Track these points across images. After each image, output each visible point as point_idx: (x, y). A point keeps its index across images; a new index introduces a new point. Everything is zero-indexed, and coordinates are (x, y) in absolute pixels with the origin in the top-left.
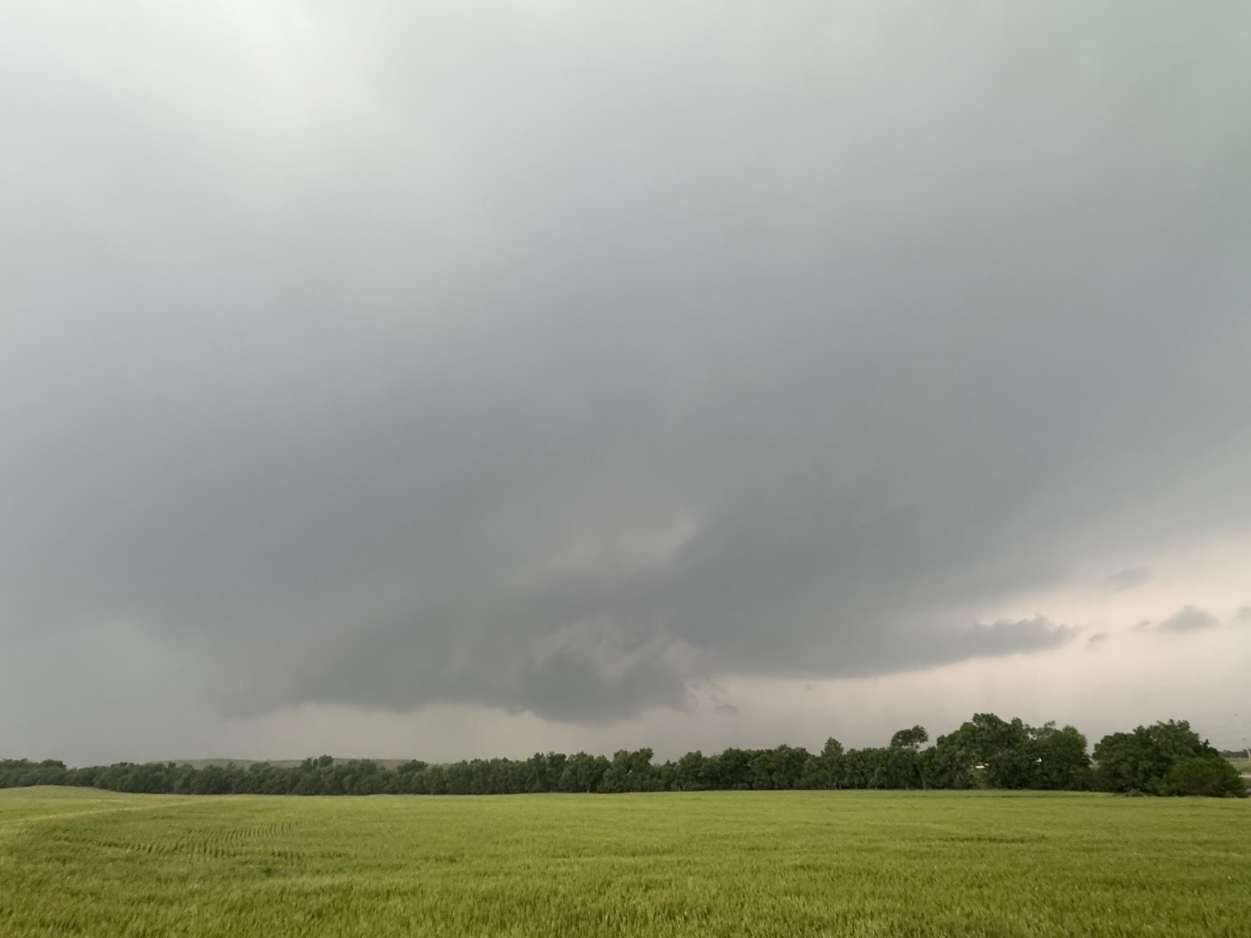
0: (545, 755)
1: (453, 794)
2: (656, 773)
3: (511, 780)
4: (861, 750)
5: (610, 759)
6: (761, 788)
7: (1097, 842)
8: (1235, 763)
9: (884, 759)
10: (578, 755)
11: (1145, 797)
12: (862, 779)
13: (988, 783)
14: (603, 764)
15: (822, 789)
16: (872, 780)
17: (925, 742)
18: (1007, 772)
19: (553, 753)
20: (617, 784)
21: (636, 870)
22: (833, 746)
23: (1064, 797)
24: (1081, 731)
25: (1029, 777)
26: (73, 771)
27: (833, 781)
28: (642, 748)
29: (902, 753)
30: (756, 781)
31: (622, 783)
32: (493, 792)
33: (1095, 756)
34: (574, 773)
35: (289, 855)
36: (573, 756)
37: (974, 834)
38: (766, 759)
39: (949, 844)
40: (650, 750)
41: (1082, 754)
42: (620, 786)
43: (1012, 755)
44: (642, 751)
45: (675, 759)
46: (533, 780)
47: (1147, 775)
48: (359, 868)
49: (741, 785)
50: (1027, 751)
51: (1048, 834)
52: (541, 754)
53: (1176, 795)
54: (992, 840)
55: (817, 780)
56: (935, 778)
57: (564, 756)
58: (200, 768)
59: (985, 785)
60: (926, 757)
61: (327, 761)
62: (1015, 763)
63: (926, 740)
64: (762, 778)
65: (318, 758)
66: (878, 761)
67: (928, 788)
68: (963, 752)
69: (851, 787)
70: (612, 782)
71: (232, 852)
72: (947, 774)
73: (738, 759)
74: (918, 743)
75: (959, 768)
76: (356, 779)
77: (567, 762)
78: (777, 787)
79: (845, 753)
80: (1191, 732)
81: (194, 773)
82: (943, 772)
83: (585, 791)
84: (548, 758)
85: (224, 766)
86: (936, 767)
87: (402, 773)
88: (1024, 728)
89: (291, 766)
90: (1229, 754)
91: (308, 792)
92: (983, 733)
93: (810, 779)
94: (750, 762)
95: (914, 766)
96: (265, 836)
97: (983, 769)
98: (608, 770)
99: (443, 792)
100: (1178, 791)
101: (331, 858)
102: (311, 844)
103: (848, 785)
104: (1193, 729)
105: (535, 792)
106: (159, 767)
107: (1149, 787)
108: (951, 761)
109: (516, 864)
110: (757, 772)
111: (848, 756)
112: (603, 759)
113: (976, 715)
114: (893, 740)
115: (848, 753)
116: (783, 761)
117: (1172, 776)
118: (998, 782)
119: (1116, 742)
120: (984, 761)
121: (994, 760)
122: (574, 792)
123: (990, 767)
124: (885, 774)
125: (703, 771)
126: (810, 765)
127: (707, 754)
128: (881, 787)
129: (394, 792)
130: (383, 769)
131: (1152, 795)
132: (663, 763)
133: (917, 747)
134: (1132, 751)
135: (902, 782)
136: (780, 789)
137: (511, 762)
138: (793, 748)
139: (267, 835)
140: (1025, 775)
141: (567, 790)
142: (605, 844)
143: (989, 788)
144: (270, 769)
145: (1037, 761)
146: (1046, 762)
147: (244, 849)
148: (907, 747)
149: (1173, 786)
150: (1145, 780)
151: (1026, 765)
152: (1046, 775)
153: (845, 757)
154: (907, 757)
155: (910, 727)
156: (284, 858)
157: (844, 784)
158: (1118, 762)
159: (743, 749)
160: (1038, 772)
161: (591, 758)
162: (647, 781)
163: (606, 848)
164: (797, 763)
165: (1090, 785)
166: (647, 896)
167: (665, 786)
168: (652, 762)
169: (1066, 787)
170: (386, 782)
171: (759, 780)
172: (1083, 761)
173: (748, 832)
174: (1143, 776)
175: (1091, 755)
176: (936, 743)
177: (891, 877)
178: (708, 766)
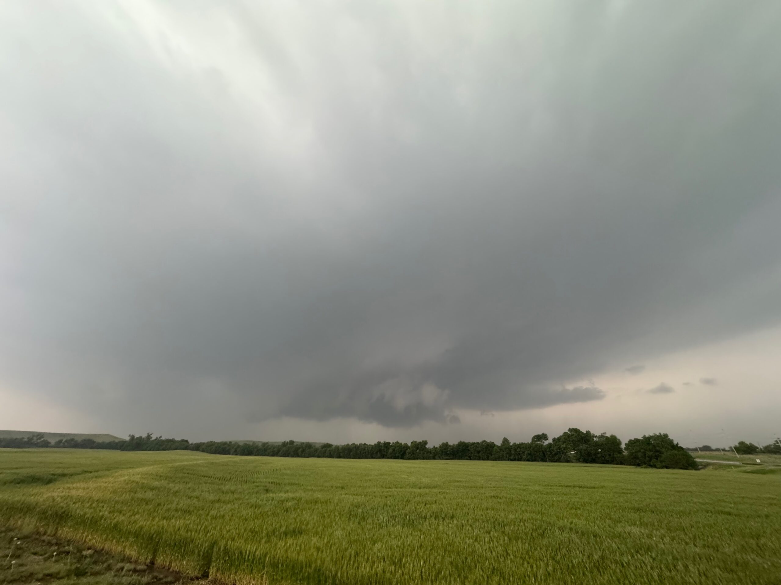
0: (382, 442)
2: (429, 451)
3: (367, 453)
4: (518, 443)
5: (409, 444)
6: (475, 459)
7: (629, 490)
8: (691, 454)
9: (529, 447)
11: (650, 468)
12: (519, 456)
13: (577, 460)
14: (406, 447)
15: (502, 460)
16: (524, 457)
18: (585, 455)
19: (385, 441)
20: (413, 456)
21: (420, 495)
22: (505, 441)
24: (618, 437)
25: (596, 458)
26: (192, 444)
27: (506, 457)
28: (423, 440)
29: (537, 445)
30: (472, 456)
31: (414, 456)
33: (625, 449)
34: (394, 450)
35: (276, 483)
36: (394, 443)
37: (572, 484)
38: (476, 446)
39: (560, 488)
40: (426, 441)
41: (619, 448)
42: (413, 457)
43: (587, 447)
44: (423, 441)
45: (437, 446)
46: (377, 453)
47: (651, 458)
49: (466, 458)
50: (594, 446)
51: (606, 485)
54: (580, 487)
55: (499, 456)
56: (552, 457)
57: (390, 443)
58: (241, 444)
59: (576, 461)
60: (548, 447)
61: (292, 442)
62: (589, 451)
63: (547, 440)
64: (475, 455)
65: (288, 441)
66: (526, 448)
67: (549, 461)
68: (564, 446)
69: (514, 460)
70: (410, 455)
71: (253, 481)
72: (558, 455)
73: (464, 446)
74: (544, 441)
75: (563, 453)
76: (303, 451)
77: (391, 445)
78: (482, 459)
79: (511, 444)
80: (670, 439)
81: (239, 446)
82: (556, 454)
85: (251, 444)
86: (552, 452)
87: (322, 448)
88: (592, 435)
89: (277, 444)
90: (689, 449)
91: (284, 456)
92: (573, 437)
93: (496, 456)
95: (542, 451)
97: (574, 454)
98: (408, 449)
99: (339, 457)
101: (293, 485)
102: (284, 479)
103: (513, 459)
104: (670, 437)
105: (378, 458)
106: (225, 443)
107: (651, 464)
108: (559, 449)
109: (369, 491)
110: (473, 452)
111: (513, 446)
112: (406, 444)
113: (570, 429)
114: (532, 439)
116: (484, 447)
117: (662, 459)
118: (581, 460)
119: (635, 443)
120: (574, 450)
121: (579, 450)
123: (577, 453)
124: (530, 454)
125: (449, 451)
126: (496, 449)
127: (451, 443)
128: (528, 460)
129: (319, 457)
130: (315, 446)
132: (432, 447)
134: (643, 447)
135: (537, 459)
137: (367, 445)
138: (488, 441)
139: (267, 474)
140: (594, 457)
141: (391, 458)
143: (577, 462)
145: (599, 450)
146: (603, 451)
147: (258, 480)
148: (539, 442)
149: (664, 464)
150: (650, 461)
151: (593, 452)
152: (603, 457)
153: (511, 446)
154: (539, 447)
155: (540, 434)
156: (273, 485)
158: (636, 452)
159: (466, 441)
160: (599, 456)
161: (401, 444)
162: (425, 455)
163: (408, 485)
164: (490, 448)
165: (624, 462)
166: (426, 508)
167: (433, 457)
168: (427, 446)
169: (613, 463)
170: (316, 452)
171: (474, 456)
172: (620, 451)
173: (470, 479)
174: (649, 459)
175: (623, 448)
176: (552, 441)
177: (535, 503)
178: (451, 449)
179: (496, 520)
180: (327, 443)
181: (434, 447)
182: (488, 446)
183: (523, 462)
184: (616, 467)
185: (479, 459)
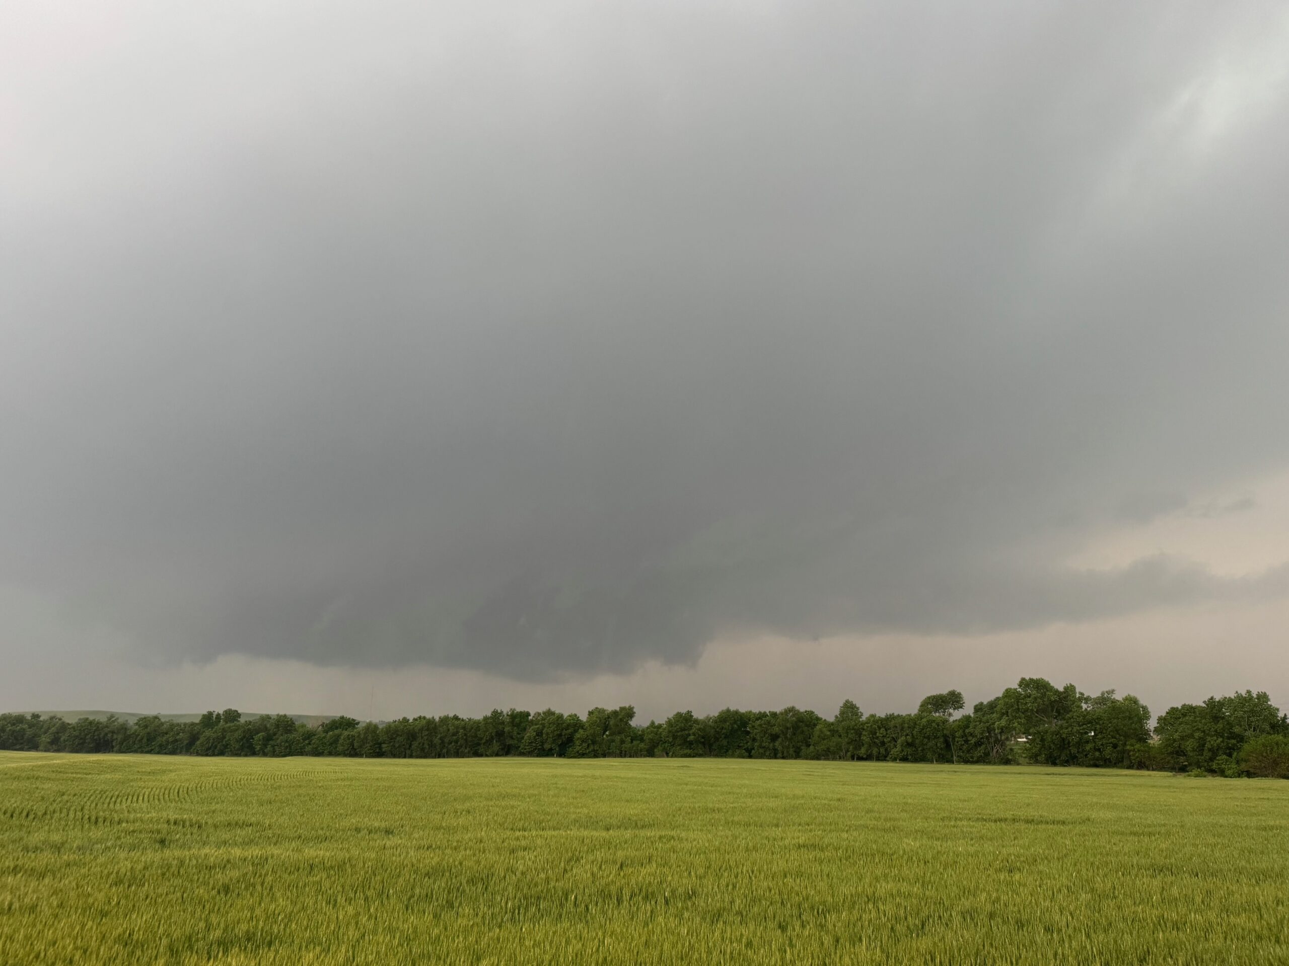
0: (505, 713)
1: (390, 757)
2: (638, 736)
3: (461, 742)
4: (883, 716)
5: (584, 717)
6: (761, 756)
7: (1149, 826)
9: (909, 727)
10: (544, 713)
11: (1210, 778)
12: (882, 750)
13: (1030, 758)
14: (575, 724)
15: (834, 759)
16: (894, 751)
17: (960, 709)
18: (1053, 746)
19: (514, 710)
20: (591, 748)
21: (607, 844)
22: (850, 709)
23: (1118, 775)
24: (1143, 702)
25: (1078, 752)
27: (847, 751)
28: (623, 705)
29: (930, 722)
30: (756, 748)
31: (596, 748)
32: (439, 756)
33: (1156, 730)
34: (539, 733)
35: (188, 823)
36: (539, 714)
37: (1009, 815)
38: (769, 722)
39: (979, 824)
40: (631, 709)
41: (1142, 726)
42: (594, 750)
43: (1061, 727)
44: (622, 709)
45: (661, 719)
46: (489, 742)
47: (1214, 752)
48: (274, 840)
49: (738, 752)
50: (1078, 723)
51: (1094, 815)
52: (499, 711)
53: (1245, 776)
54: (1028, 821)
55: (828, 749)
56: (968, 751)
57: (528, 714)
58: (72, 720)
59: (1027, 760)
60: (959, 726)
61: (232, 716)
62: (1064, 736)
63: (961, 708)
64: (764, 744)
65: (221, 712)
66: (902, 729)
67: (959, 762)
68: (1003, 722)
69: (868, 758)
70: (585, 745)
71: (116, 819)
72: (983, 746)
73: (735, 722)
74: (951, 711)
75: (997, 741)
76: (268, 739)
77: (532, 720)
78: (781, 756)
79: (864, 718)
80: (1271, 706)
82: (978, 744)
83: (552, 755)
84: (508, 715)
85: (103, 719)
86: (970, 738)
87: (326, 732)
88: (1078, 695)
89: (188, 721)
91: (210, 752)
92: (1028, 700)
93: (821, 748)
94: (750, 726)
95: (945, 736)
96: (156, 801)
97: (1025, 742)
98: (581, 731)
99: (380, 754)
100: (1247, 771)
101: (241, 827)
102: (214, 812)
103: (865, 756)
104: (1273, 702)
105: (491, 755)
107: (1214, 767)
108: (989, 732)
109: (466, 837)
110: (758, 737)
111: (867, 723)
112: (574, 717)
113: (1023, 679)
114: (922, 706)
115: (866, 718)
116: (789, 725)
117: (1242, 754)
118: (1042, 757)
119: (1184, 715)
120: (1026, 733)
121: (1039, 732)
122: (539, 755)
123: (1033, 740)
124: (909, 745)
125: (694, 734)
126: (821, 731)
127: (699, 714)
128: (904, 759)
129: (317, 753)
130: (303, 726)
131: (1218, 776)
132: (645, 724)
133: (950, 715)
134: (1200, 726)
135: (929, 755)
136: (783, 758)
137: (463, 720)
138: (802, 710)
139: (159, 800)
140: (1074, 750)
141: (530, 754)
142: (573, 816)
143: (1029, 764)
144: (162, 724)
145: (1090, 734)
146: (1100, 736)
147: (132, 816)
148: (937, 714)
149: (1243, 766)
150: (1212, 759)
151: (1075, 739)
152: (1099, 750)
153: (863, 724)
154: (936, 726)
155: (945, 692)
156: (181, 827)
157: (861, 755)
158: (1182, 738)
159: (743, 710)
160: (1088, 747)
161: (560, 717)
162: (627, 745)
163: (576, 821)
164: (805, 729)
165: (1147, 763)
166: (622, 874)
167: (647, 751)
168: (633, 723)
169: (1120, 764)
170: (307, 742)
171: (761, 747)
172: (1142, 736)
173: (744, 805)
174: (1210, 754)
175: (1152, 729)
176: (973, 710)
177: (910, 859)
178: (699, 729)
179: (807, 898)
180: (342, 718)
181: (653, 723)
182: (802, 722)
183: (891, 764)
184: (1126, 775)
185: (775, 755)
